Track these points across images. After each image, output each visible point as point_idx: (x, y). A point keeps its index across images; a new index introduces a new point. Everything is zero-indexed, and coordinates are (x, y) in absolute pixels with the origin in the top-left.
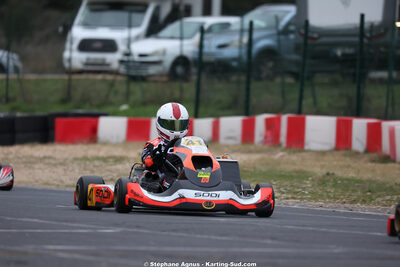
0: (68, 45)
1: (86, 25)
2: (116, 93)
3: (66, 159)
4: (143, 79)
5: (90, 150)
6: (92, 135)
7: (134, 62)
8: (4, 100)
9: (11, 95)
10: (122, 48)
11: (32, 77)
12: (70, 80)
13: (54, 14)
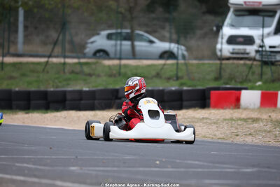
0: (220, 40)
1: (232, 26)
2: (253, 73)
3: (218, 120)
4: (273, 63)
5: (235, 114)
6: (236, 102)
7: (266, 51)
8: (175, 78)
9: (180, 74)
10: (258, 42)
11: (195, 62)
12: (221, 64)
13: (210, 18)
